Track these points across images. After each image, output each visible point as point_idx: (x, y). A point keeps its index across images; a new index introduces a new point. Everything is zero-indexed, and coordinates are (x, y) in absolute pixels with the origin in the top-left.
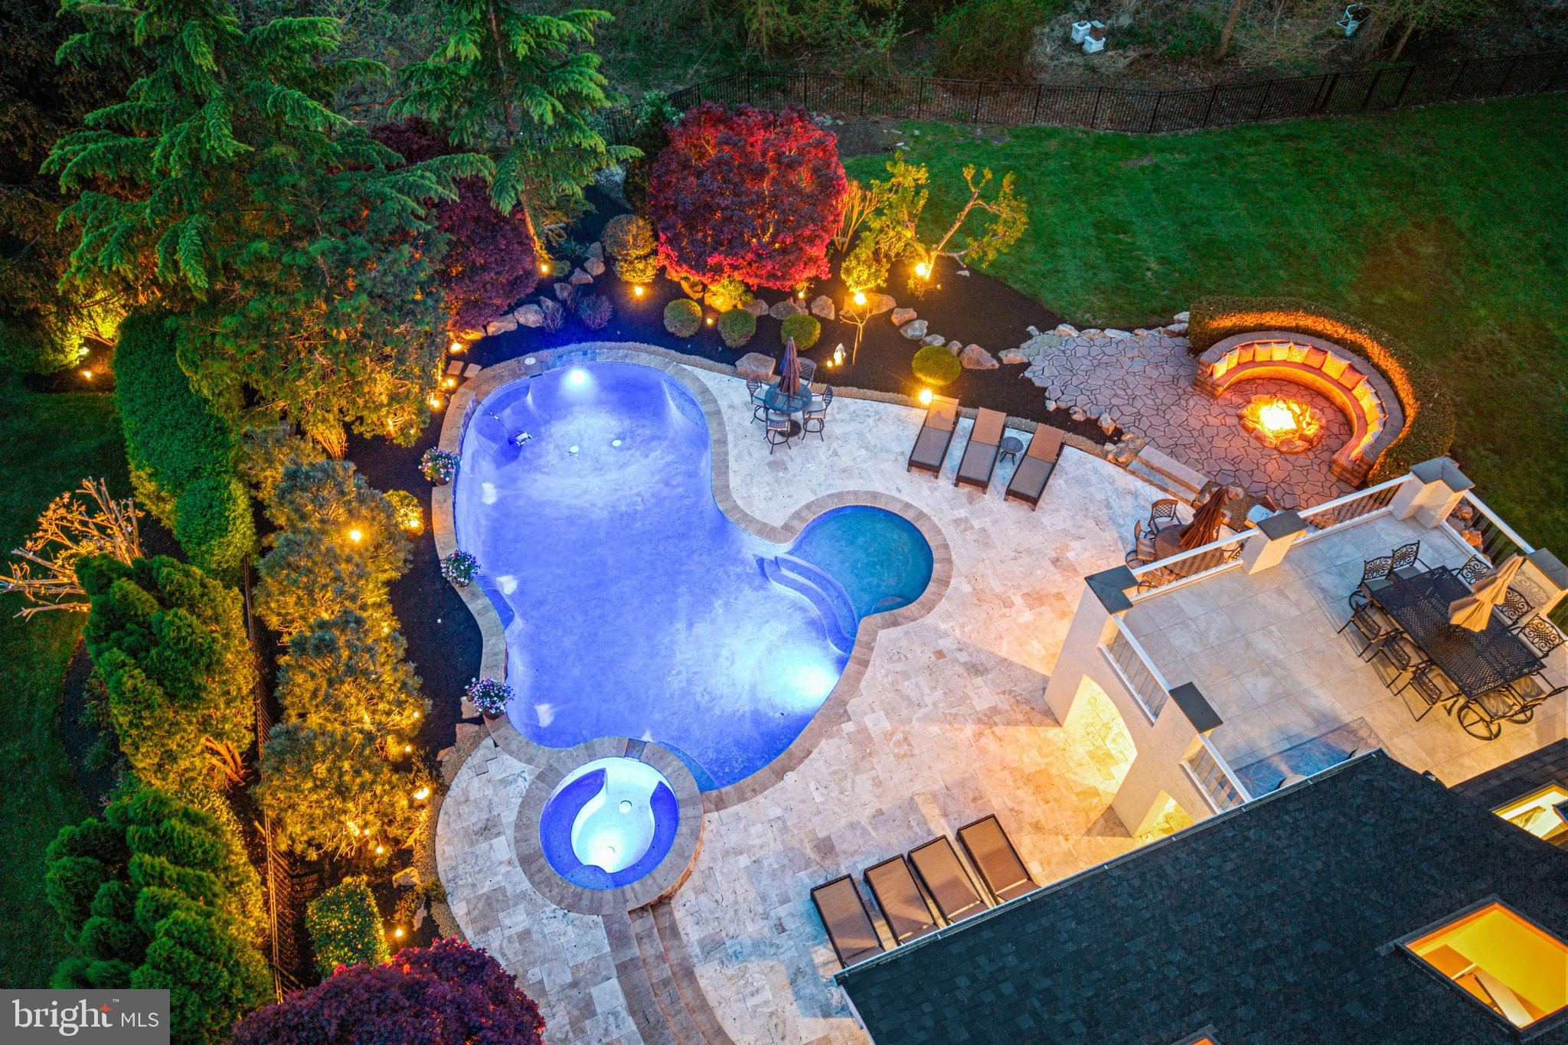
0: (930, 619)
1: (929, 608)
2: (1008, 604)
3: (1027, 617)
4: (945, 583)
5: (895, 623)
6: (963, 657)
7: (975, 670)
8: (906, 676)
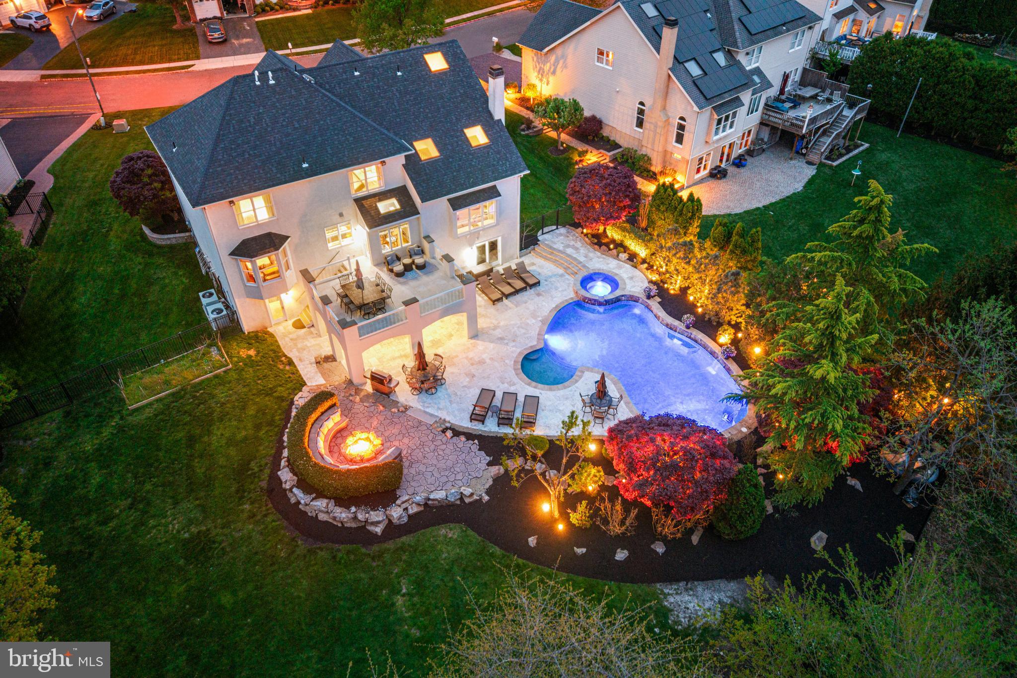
0: (519, 350)
1: (520, 353)
2: (491, 359)
3: (484, 356)
4: (516, 362)
5: (531, 347)
6: (506, 341)
7: (501, 339)
8: (525, 334)
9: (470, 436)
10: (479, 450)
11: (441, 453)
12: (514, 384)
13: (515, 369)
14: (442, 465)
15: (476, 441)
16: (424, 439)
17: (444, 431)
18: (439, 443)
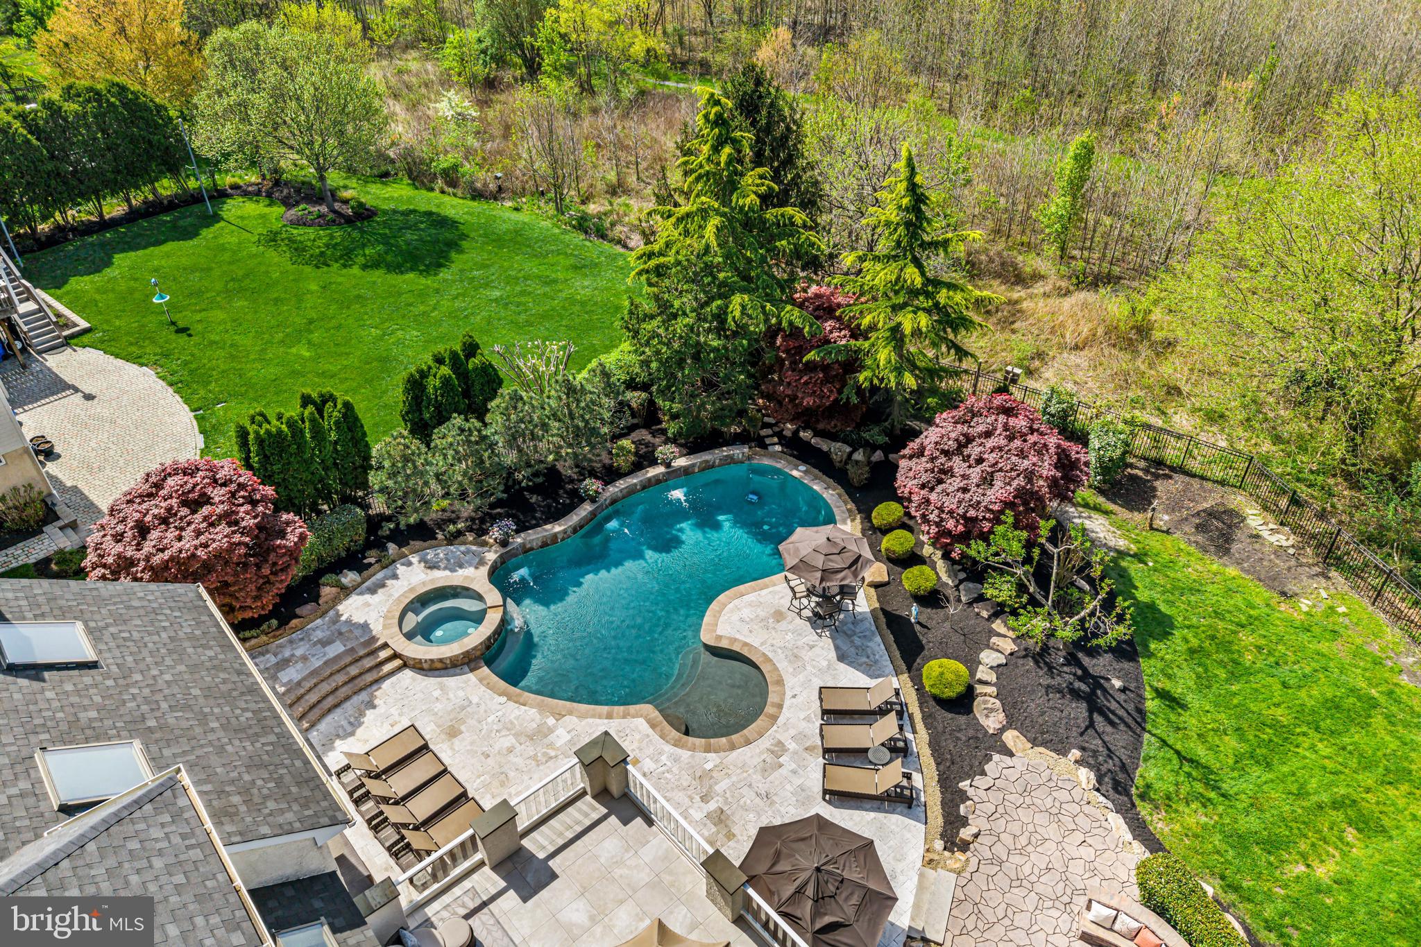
0: (667, 748)
1: (678, 744)
3: (697, 814)
4: (708, 749)
5: (654, 726)
9: (953, 798)
10: (983, 773)
11: (1023, 840)
12: (780, 743)
13: (733, 747)
15: (964, 785)
17: (963, 848)
18: (1000, 850)
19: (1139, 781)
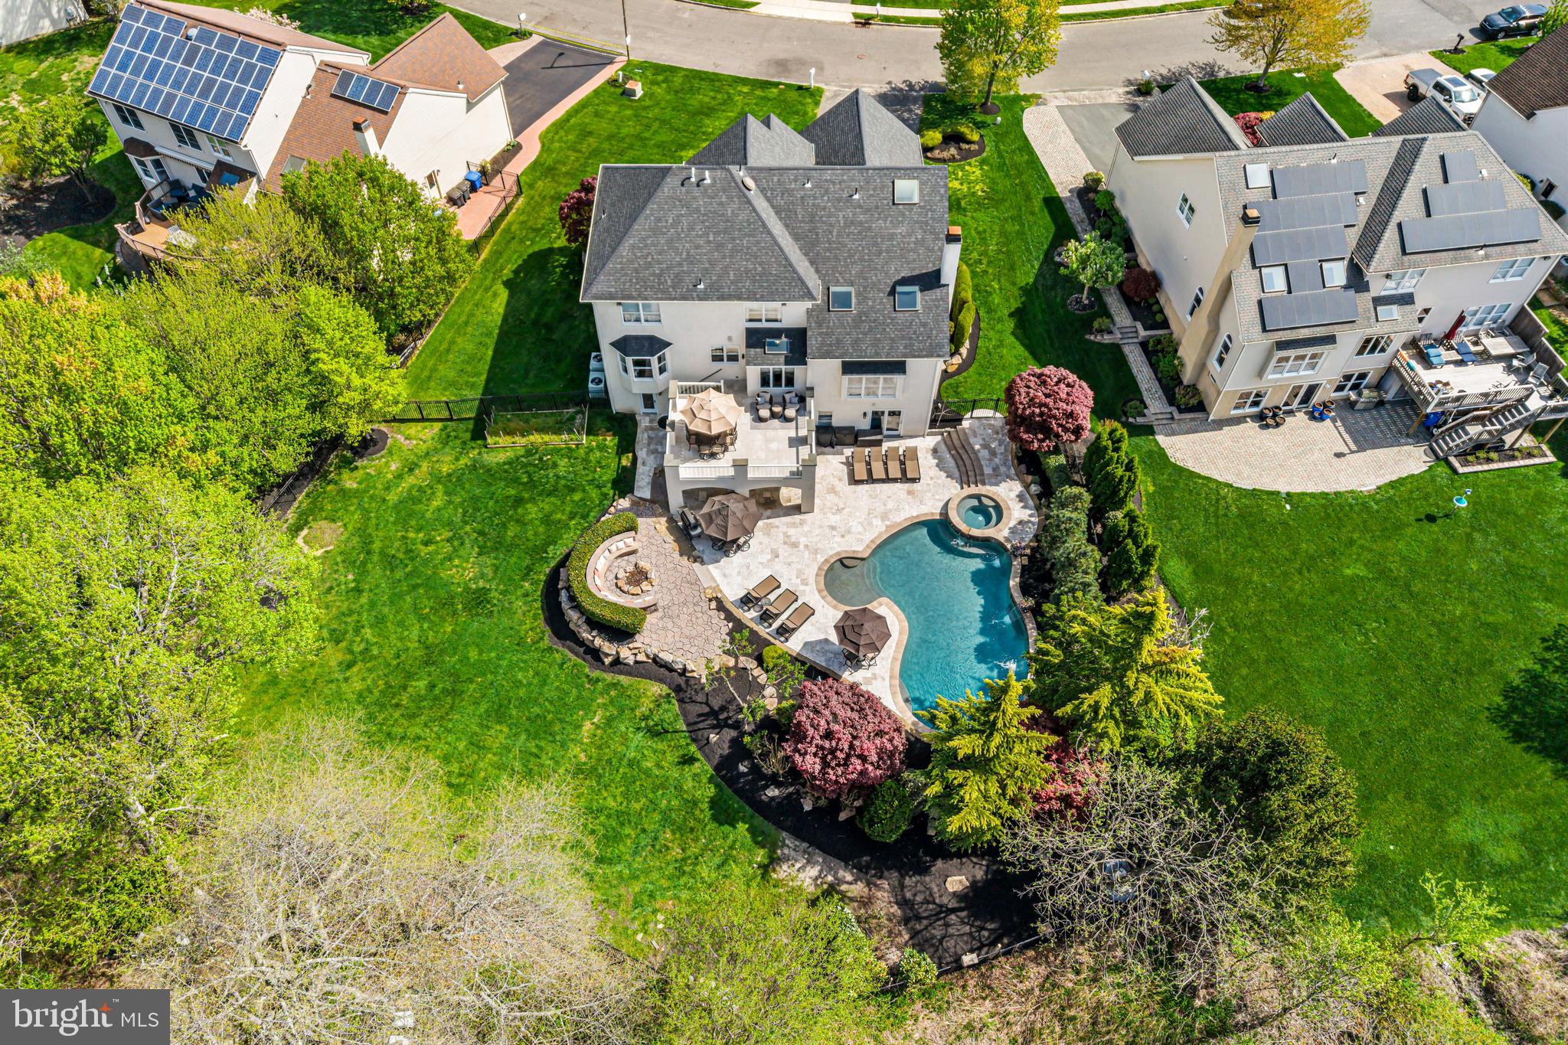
0: (839, 549)
1: (837, 553)
2: (807, 546)
4: (826, 561)
5: (853, 551)
6: (834, 533)
8: (859, 533)
9: (729, 617)
10: (727, 634)
11: (694, 619)
13: (820, 569)
14: (686, 631)
15: (731, 624)
16: (690, 599)
17: (710, 600)
18: (698, 609)
19: (674, 701)
